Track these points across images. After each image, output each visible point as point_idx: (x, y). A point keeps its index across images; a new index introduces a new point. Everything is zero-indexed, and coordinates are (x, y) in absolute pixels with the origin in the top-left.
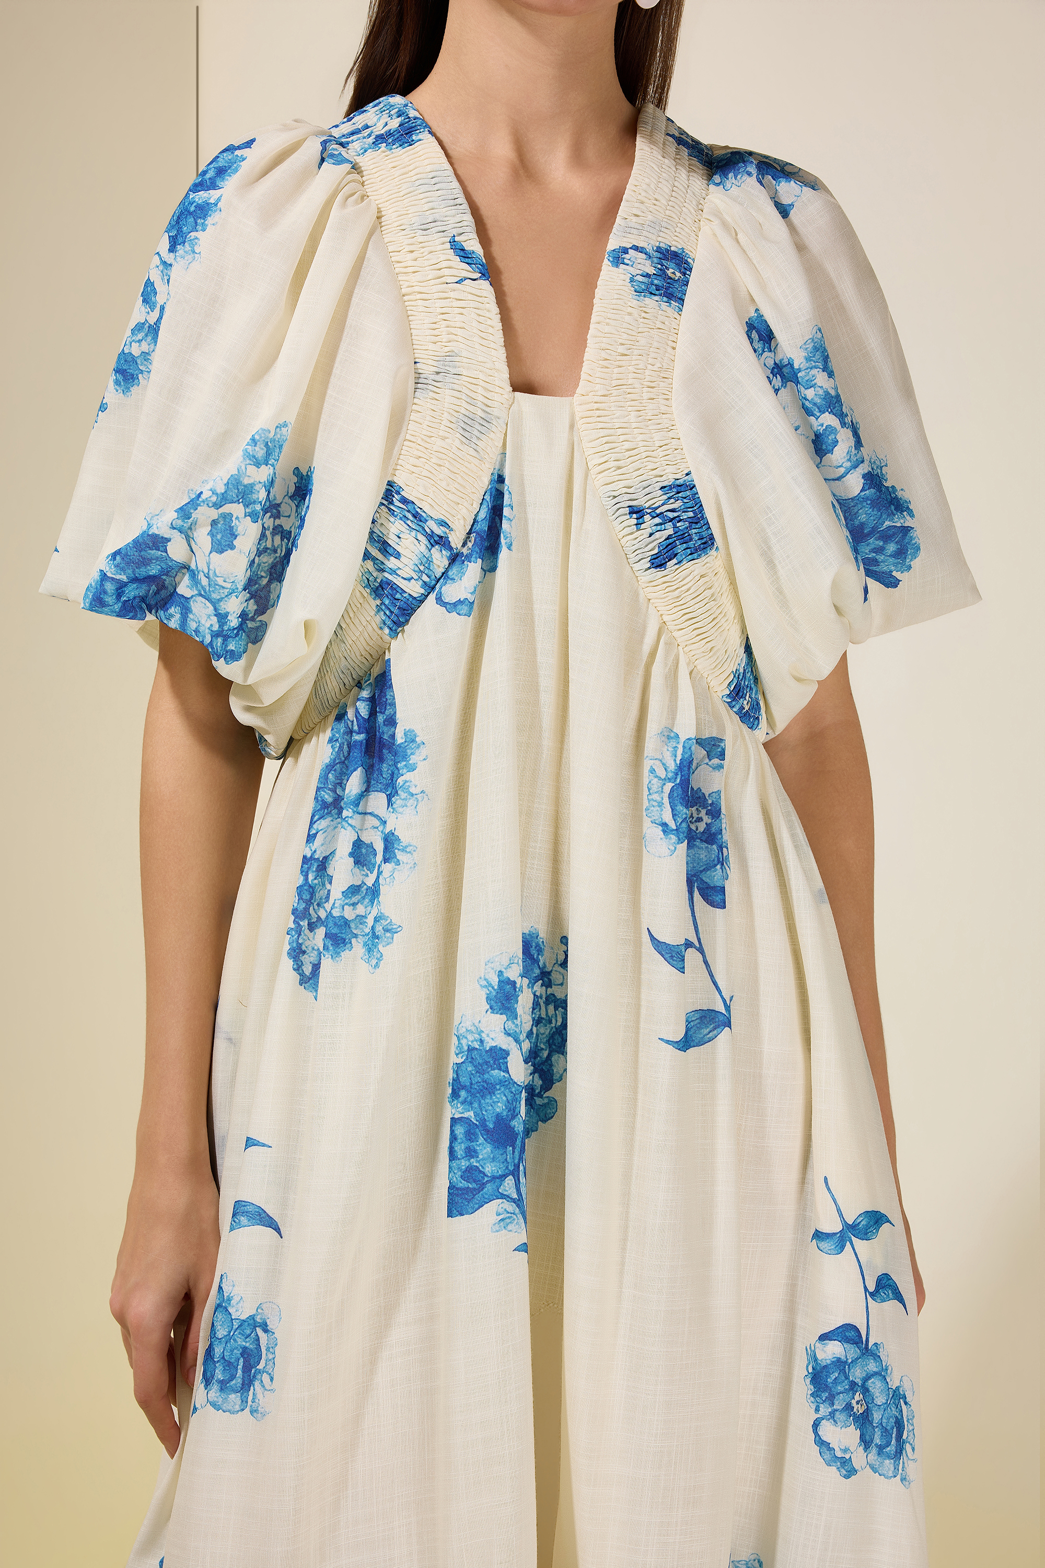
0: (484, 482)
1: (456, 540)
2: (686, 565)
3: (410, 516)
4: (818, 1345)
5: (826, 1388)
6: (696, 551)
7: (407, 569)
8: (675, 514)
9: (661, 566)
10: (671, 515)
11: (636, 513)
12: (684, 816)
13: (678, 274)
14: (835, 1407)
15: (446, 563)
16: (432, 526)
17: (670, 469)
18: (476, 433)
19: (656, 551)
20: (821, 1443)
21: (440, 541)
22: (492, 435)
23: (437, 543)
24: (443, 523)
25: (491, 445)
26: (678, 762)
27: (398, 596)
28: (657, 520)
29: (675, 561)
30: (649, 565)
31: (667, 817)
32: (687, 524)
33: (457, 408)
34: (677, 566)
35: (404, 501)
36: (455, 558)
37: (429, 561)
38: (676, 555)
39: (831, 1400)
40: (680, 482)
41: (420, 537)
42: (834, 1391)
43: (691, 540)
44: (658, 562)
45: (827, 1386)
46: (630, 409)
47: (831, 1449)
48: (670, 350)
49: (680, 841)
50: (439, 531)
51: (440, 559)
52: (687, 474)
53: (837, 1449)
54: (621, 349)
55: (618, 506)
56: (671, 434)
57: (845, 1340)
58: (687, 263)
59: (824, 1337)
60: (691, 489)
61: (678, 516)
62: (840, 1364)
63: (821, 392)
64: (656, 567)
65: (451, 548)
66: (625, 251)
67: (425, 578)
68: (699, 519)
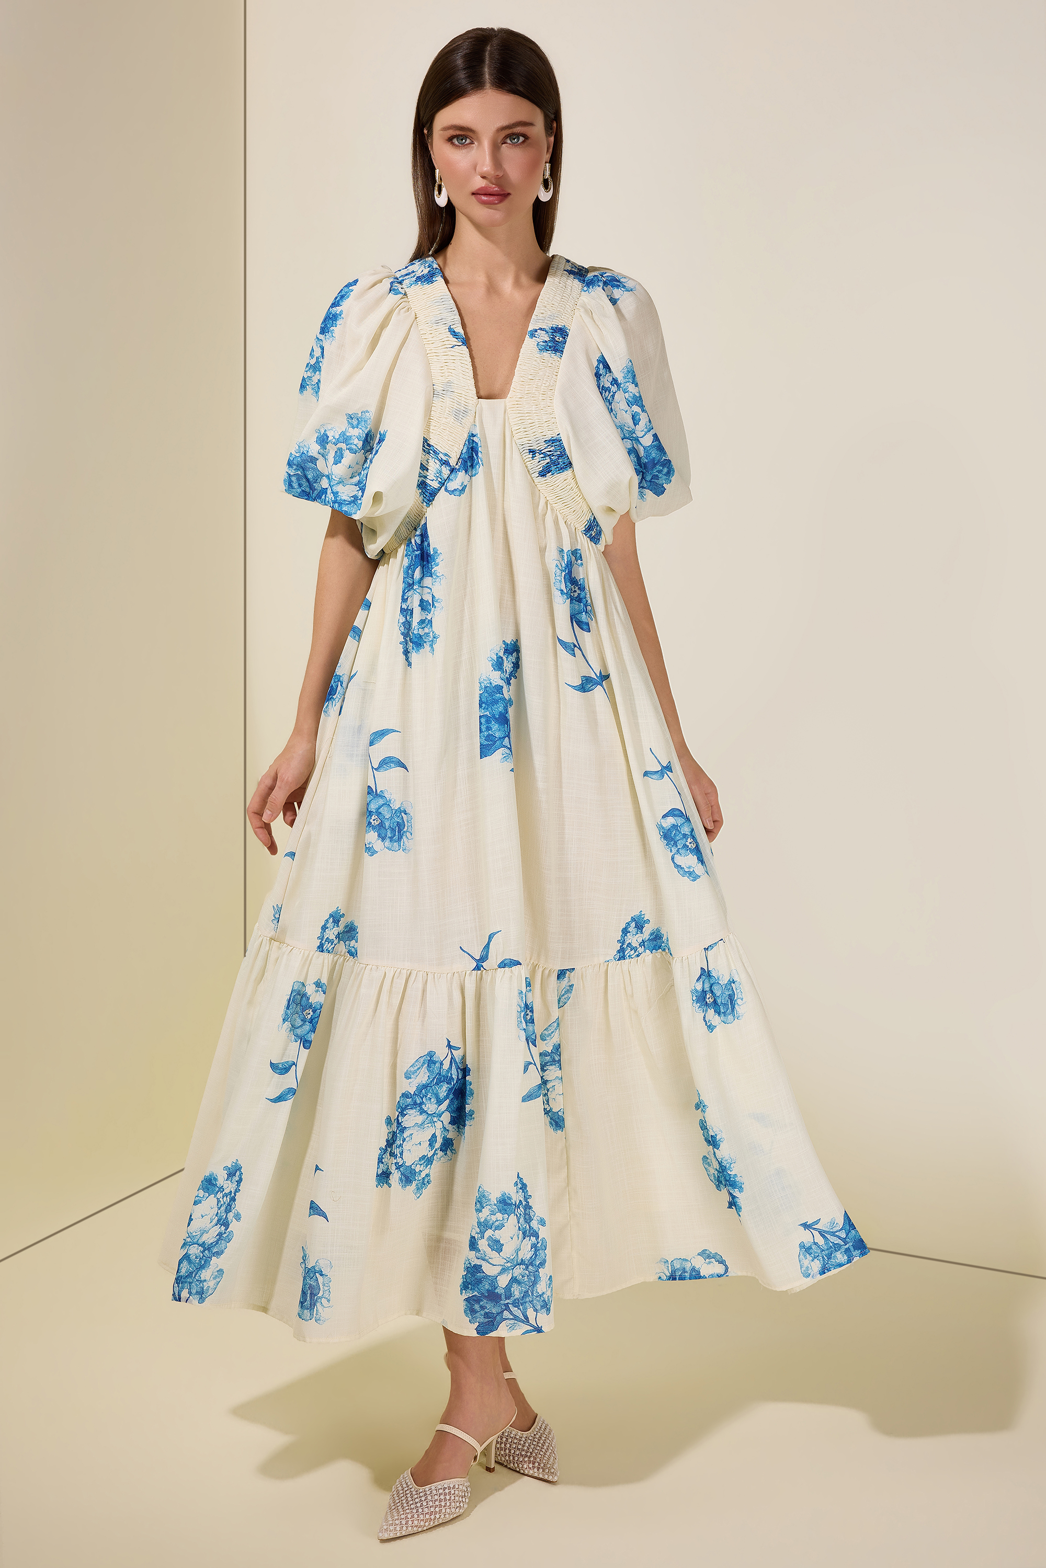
0: (466, 436)
1: (453, 462)
2: (556, 475)
3: (433, 452)
4: (662, 821)
5: (672, 839)
6: (561, 469)
7: (431, 476)
8: (551, 453)
9: (545, 475)
10: (549, 453)
11: (532, 452)
12: (570, 587)
13: (561, 339)
14: (676, 847)
15: (449, 472)
16: (442, 456)
17: (549, 432)
18: (461, 416)
19: (541, 469)
20: (677, 867)
21: (446, 463)
22: (469, 418)
23: (444, 463)
24: (446, 455)
25: (468, 421)
26: (566, 563)
27: (429, 488)
28: (542, 456)
29: (550, 473)
30: (538, 475)
31: (563, 587)
32: (557, 457)
33: (452, 406)
34: (552, 475)
35: (432, 446)
36: (452, 470)
37: (441, 472)
38: (552, 470)
39: (675, 844)
40: (555, 438)
41: (436, 461)
42: (676, 840)
43: (559, 464)
44: (543, 474)
46: (533, 404)
47: (682, 868)
48: (554, 376)
49: (568, 599)
50: (445, 458)
51: (446, 471)
52: (558, 435)
53: (685, 867)
54: (528, 377)
55: (524, 449)
56: (552, 416)
57: (674, 815)
58: (566, 333)
59: (667, 814)
60: (559, 441)
61: (553, 454)
62: (674, 827)
63: (631, 394)
64: (541, 476)
65: (451, 466)
66: (536, 331)
67: (439, 479)
68: (563, 454)
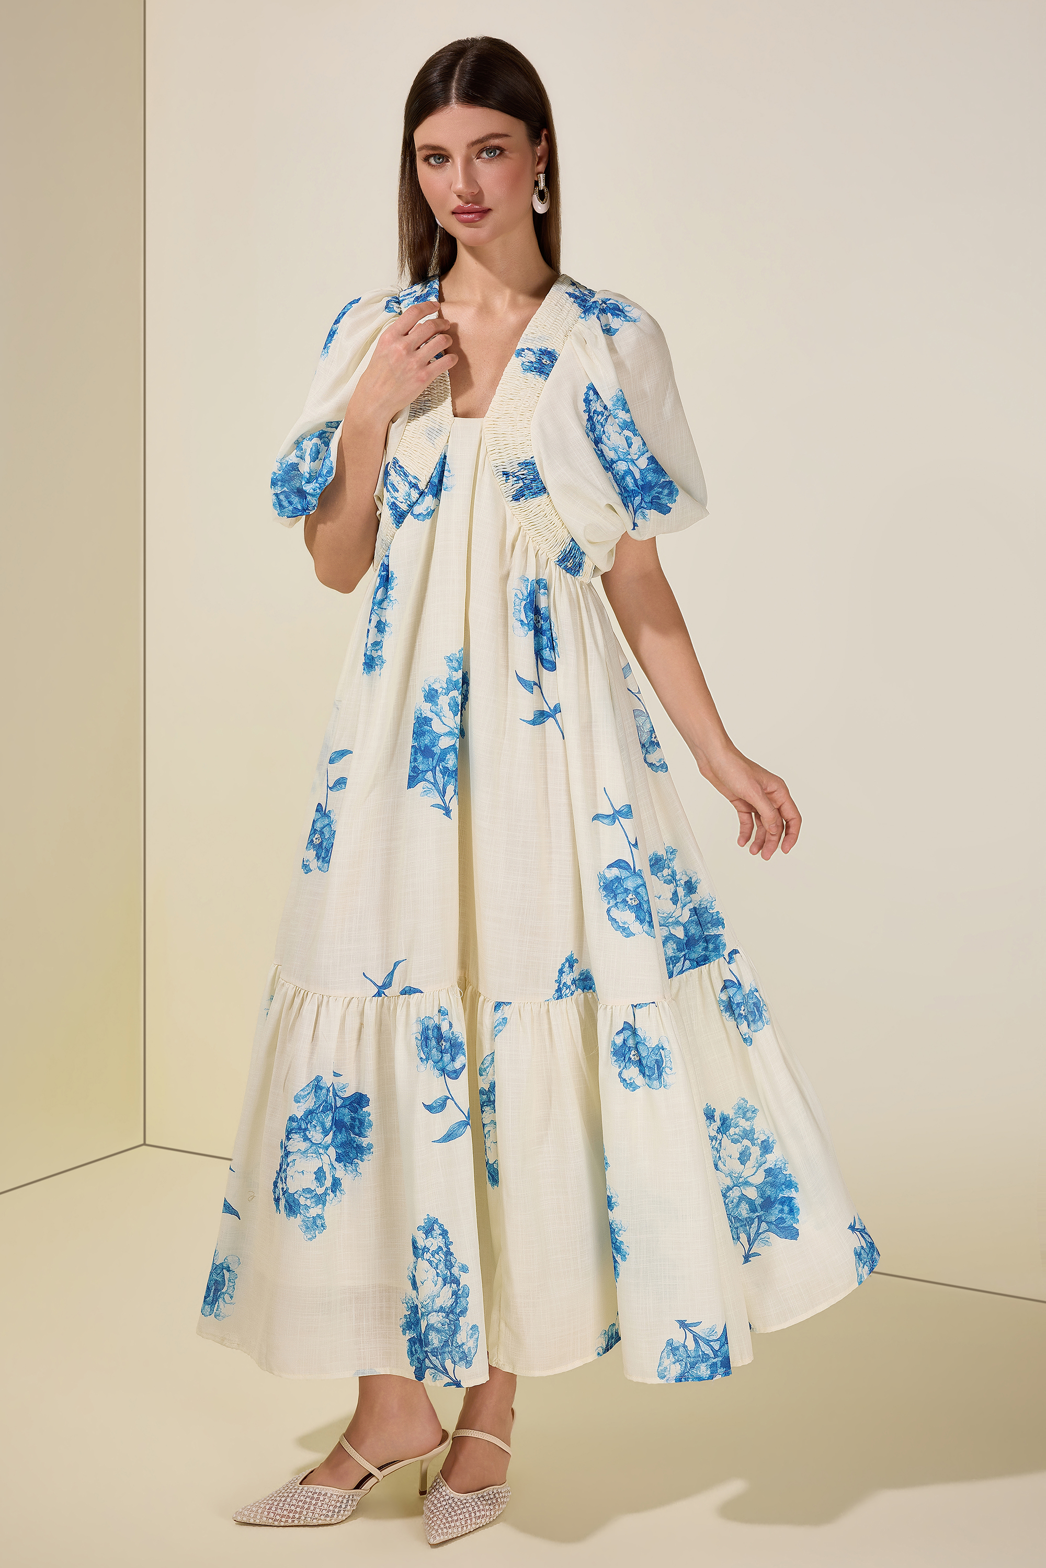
0: (437, 459)
1: (422, 486)
2: (529, 500)
3: (402, 474)
4: (606, 870)
5: (613, 891)
6: (535, 494)
7: (401, 498)
8: (524, 476)
9: (517, 500)
10: (522, 476)
11: (506, 474)
12: (532, 618)
13: (548, 362)
14: (617, 901)
15: (418, 496)
16: (410, 478)
17: (524, 455)
18: (434, 436)
19: (515, 493)
20: (613, 920)
21: (415, 486)
22: (442, 437)
23: (413, 486)
24: (415, 478)
25: (440, 442)
26: (528, 592)
27: (398, 510)
28: (515, 479)
29: (524, 498)
30: (512, 499)
31: (523, 617)
32: (530, 481)
33: (427, 424)
34: (525, 500)
35: (400, 466)
36: (422, 494)
37: (409, 495)
38: (525, 495)
39: (615, 897)
40: (528, 461)
41: (406, 483)
42: (616, 893)
43: (532, 488)
44: (516, 498)
45: (613, 890)
46: (509, 425)
47: (617, 922)
48: (536, 398)
49: (530, 630)
50: (414, 481)
51: (415, 495)
52: (532, 458)
53: (620, 922)
54: (510, 397)
55: (498, 471)
56: (527, 438)
57: (620, 867)
58: (555, 356)
59: (610, 866)
60: (533, 465)
61: (526, 477)
62: (618, 879)
63: (621, 421)
64: (515, 500)
65: (419, 489)
66: (523, 350)
67: (408, 502)
68: (536, 478)
